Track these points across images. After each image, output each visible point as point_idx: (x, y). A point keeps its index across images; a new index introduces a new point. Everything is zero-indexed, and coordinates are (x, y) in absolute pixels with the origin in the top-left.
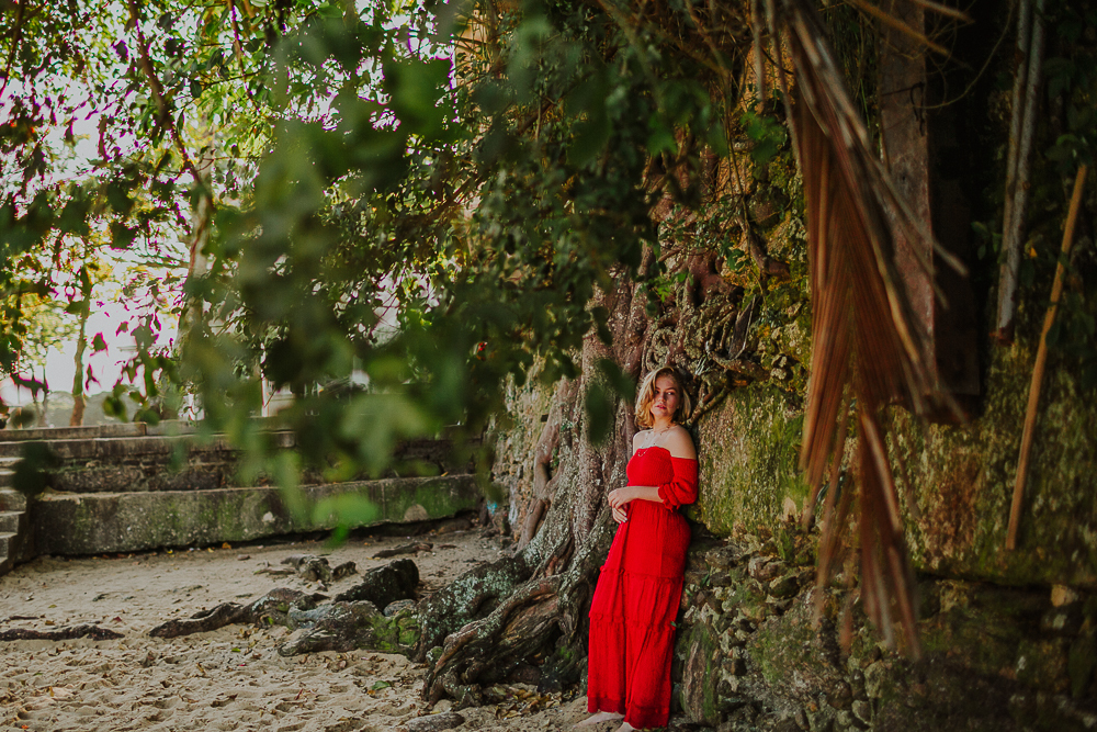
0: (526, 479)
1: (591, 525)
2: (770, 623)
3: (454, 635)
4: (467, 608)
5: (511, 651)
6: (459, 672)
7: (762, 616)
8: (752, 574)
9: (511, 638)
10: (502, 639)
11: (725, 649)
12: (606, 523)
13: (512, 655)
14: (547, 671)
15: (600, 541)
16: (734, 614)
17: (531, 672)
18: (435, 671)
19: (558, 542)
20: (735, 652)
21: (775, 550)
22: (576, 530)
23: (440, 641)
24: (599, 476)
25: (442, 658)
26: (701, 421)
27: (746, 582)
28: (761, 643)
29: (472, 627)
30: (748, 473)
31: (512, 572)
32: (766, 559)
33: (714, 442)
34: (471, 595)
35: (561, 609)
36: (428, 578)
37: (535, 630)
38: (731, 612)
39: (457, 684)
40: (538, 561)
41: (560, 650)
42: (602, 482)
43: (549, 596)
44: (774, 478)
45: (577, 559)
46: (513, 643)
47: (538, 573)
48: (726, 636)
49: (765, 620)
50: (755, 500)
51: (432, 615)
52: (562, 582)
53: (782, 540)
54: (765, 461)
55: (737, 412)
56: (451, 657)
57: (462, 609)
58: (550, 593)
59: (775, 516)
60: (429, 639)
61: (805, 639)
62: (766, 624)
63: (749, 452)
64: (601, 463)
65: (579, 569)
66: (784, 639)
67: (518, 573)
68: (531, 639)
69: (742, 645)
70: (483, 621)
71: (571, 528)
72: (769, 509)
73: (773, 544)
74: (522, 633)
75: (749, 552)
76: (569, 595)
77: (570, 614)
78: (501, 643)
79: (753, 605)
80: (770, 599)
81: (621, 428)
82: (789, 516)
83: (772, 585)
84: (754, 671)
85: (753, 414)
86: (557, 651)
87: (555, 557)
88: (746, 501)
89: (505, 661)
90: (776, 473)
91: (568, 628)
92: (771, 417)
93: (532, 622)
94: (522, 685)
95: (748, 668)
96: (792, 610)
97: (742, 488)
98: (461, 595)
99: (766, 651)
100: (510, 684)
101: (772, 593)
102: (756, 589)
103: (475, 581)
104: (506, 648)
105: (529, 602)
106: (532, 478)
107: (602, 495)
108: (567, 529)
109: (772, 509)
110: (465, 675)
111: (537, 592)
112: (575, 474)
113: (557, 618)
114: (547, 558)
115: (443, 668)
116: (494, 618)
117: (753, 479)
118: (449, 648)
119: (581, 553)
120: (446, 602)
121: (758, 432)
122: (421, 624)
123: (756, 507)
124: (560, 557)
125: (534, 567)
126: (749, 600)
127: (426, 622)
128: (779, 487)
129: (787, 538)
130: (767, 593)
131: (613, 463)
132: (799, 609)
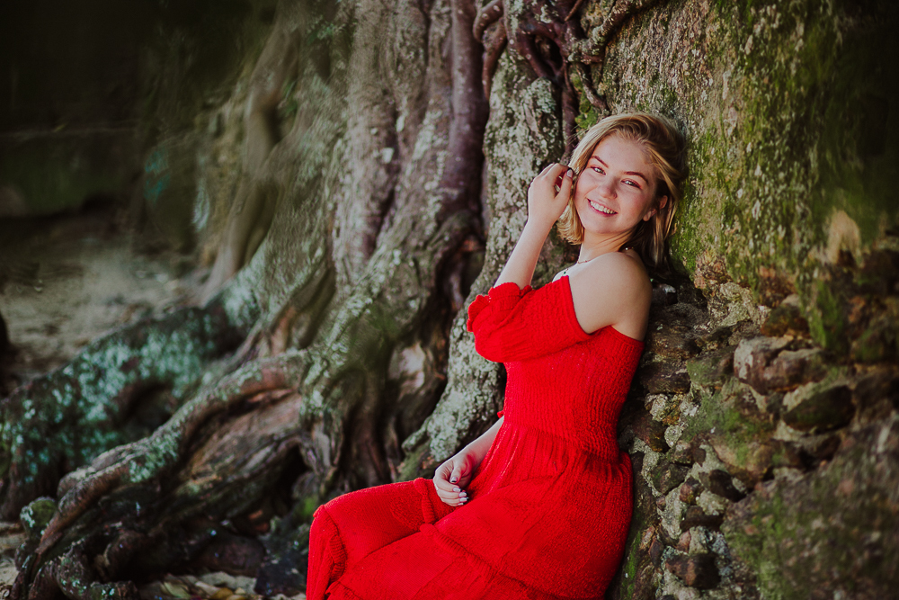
0: (228, 138)
1: (371, 245)
2: (783, 484)
3: (79, 474)
4: (108, 410)
5: (199, 507)
6: (89, 554)
7: (760, 465)
8: (743, 373)
9: (200, 481)
10: (180, 482)
11: (673, 529)
12: (404, 244)
13: (202, 515)
14: (277, 547)
15: (393, 282)
16: (694, 455)
17: (243, 550)
18: (41, 549)
19: (301, 277)
20: (695, 540)
21: (802, 325)
22: (338, 254)
23: (49, 483)
24: (391, 140)
25: (53, 523)
26: (627, 32)
27: (724, 390)
28: (760, 526)
29: (117, 459)
30: (735, 152)
31: (200, 336)
32: (777, 343)
33: (655, 78)
34: (115, 383)
35: (308, 423)
36: (26, 338)
37: (252, 464)
38: (688, 452)
39: (87, 580)
40: (255, 314)
41: (303, 506)
42: (396, 155)
43: (279, 393)
44: (807, 165)
45: (340, 317)
46: (204, 491)
47: (256, 341)
48: (674, 503)
49: (769, 477)
50: (756, 211)
51: (34, 423)
52: (309, 366)
53: (820, 306)
54: (781, 125)
55: (714, 14)
56: (73, 522)
57: (96, 413)
58: (283, 386)
59: (805, 251)
60: (28, 473)
61: (870, 528)
62: (772, 487)
63: (743, 104)
64: (395, 115)
65: (345, 339)
66: (817, 523)
67: (215, 338)
68: (241, 483)
69: (713, 523)
70: (141, 446)
71: (328, 250)
72: (789, 234)
73: (795, 312)
74: (223, 472)
75: (730, 321)
76: (325, 394)
77: (327, 432)
78: (180, 491)
79: (740, 440)
80: (784, 433)
81: (442, 41)
82: (841, 253)
83: (791, 400)
84: (736, 581)
85: (756, 20)
86: (296, 508)
87: (292, 310)
88: (731, 212)
89: (188, 527)
90: (812, 156)
91: (320, 461)
92: (801, 29)
93: (245, 447)
94: (222, 577)
95: (723, 572)
96: (838, 460)
97: (721, 181)
98: (93, 383)
99: (769, 543)
100: (198, 574)
101: (792, 420)
102: (752, 407)
103: (123, 354)
104: (191, 500)
105: (241, 406)
106: (240, 137)
107: (395, 183)
108: (319, 252)
109: (797, 234)
110: (104, 558)
111: (255, 387)
112: (339, 135)
113: (298, 439)
114: (275, 309)
115: (55, 545)
116: (164, 440)
117: (749, 165)
118: (67, 503)
119: (350, 305)
120: (62, 398)
121: (768, 61)
122: (10, 443)
123: (757, 228)
124: (302, 310)
125: (248, 326)
126: (734, 430)
127: (19, 439)
128: (817, 187)
129: (833, 301)
130: (777, 418)
131: (421, 117)
132: (857, 462)
